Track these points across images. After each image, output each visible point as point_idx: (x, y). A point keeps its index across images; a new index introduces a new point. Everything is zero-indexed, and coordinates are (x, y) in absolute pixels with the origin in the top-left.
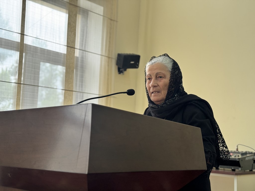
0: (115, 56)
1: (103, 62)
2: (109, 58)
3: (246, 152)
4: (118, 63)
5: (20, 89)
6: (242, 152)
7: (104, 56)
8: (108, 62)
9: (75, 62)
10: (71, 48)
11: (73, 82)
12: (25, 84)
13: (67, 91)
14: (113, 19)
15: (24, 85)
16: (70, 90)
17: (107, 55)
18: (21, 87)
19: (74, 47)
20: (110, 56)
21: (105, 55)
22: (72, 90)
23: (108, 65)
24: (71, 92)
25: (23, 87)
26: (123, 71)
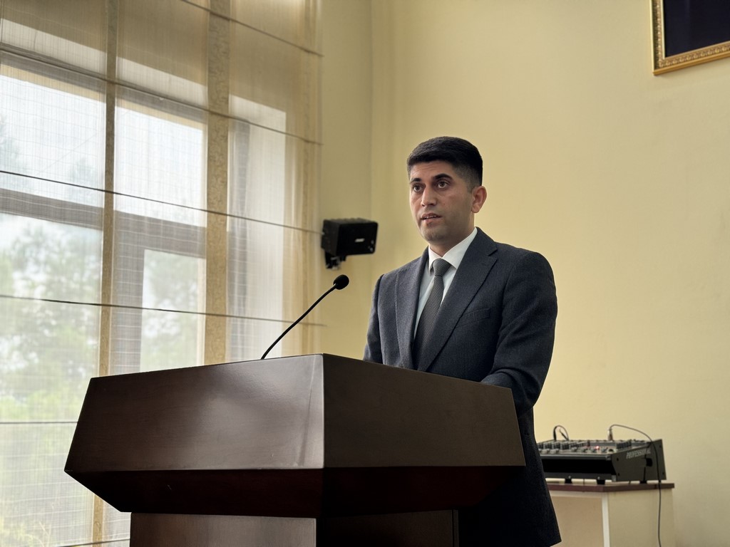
0: (317, 228)
1: (292, 244)
2: (305, 231)
3: (630, 441)
4: (324, 244)
5: (108, 319)
6: (621, 441)
7: (294, 228)
8: (304, 243)
9: (227, 248)
10: (217, 215)
11: (224, 294)
12: (118, 306)
13: (211, 317)
14: (311, 139)
15: (117, 308)
16: (218, 313)
17: (300, 226)
18: (108, 314)
19: (225, 213)
20: (308, 228)
21: (295, 226)
22: (223, 313)
23: (304, 250)
24: (222, 318)
25: (113, 314)
26: (338, 262)
